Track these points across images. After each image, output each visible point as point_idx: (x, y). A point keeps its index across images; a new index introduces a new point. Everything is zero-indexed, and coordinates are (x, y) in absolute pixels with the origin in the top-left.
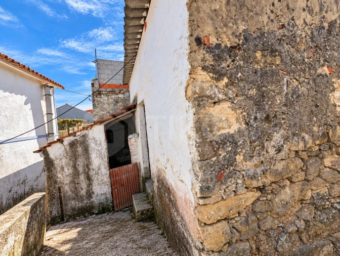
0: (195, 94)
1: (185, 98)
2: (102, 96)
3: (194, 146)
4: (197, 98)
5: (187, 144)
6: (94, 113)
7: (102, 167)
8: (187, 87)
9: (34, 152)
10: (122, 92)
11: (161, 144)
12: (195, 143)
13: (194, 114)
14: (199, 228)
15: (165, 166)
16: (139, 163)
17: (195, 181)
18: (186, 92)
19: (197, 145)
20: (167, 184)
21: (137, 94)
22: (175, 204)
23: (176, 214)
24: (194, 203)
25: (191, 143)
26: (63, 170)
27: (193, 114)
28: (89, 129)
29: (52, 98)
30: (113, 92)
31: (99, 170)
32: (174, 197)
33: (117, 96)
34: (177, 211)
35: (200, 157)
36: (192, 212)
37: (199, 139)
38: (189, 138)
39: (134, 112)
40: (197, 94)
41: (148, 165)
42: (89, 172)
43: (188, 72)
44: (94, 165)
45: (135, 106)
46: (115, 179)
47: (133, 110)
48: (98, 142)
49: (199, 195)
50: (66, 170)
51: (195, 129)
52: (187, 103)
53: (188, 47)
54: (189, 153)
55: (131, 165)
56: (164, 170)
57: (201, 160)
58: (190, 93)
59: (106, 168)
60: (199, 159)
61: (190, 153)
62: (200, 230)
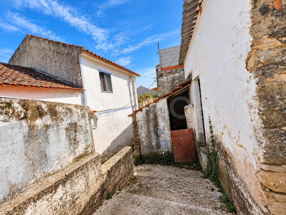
0: (258, 64)
1: (246, 70)
2: (163, 77)
3: (257, 114)
4: (261, 67)
5: (248, 112)
6: (158, 90)
7: (166, 129)
8: (248, 59)
9: (128, 116)
10: (178, 71)
11: (217, 113)
12: (257, 111)
13: (257, 84)
14: (262, 192)
15: (222, 133)
16: (194, 129)
17: (257, 147)
18: (247, 64)
19: (261, 113)
20: (223, 148)
21: (192, 72)
22: (233, 166)
23: (233, 175)
24: (255, 168)
25: (253, 111)
26: (142, 129)
27: (255, 84)
28: (157, 102)
29: (135, 83)
30: (171, 73)
31: (164, 130)
32: (231, 160)
33: (174, 75)
34: (235, 173)
35: (264, 125)
36: (253, 174)
37: (264, 107)
38: (251, 107)
39: (189, 86)
40: (261, 63)
41: (203, 131)
42: (157, 132)
43: (250, 44)
44: (160, 127)
45: (190, 82)
46: (175, 138)
47: (188, 86)
48: (163, 111)
49: (262, 160)
50: (143, 128)
51: (257, 98)
52: (248, 74)
53: (249, 20)
54: (250, 120)
55: (187, 130)
56: (220, 136)
57: (265, 128)
58: (251, 64)
59: (168, 130)
60: (263, 126)
61: (252, 121)
62: (263, 194)
